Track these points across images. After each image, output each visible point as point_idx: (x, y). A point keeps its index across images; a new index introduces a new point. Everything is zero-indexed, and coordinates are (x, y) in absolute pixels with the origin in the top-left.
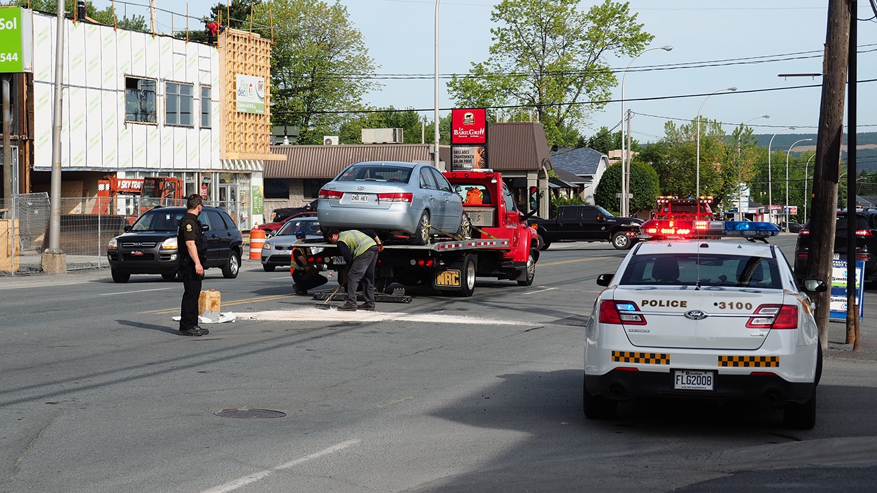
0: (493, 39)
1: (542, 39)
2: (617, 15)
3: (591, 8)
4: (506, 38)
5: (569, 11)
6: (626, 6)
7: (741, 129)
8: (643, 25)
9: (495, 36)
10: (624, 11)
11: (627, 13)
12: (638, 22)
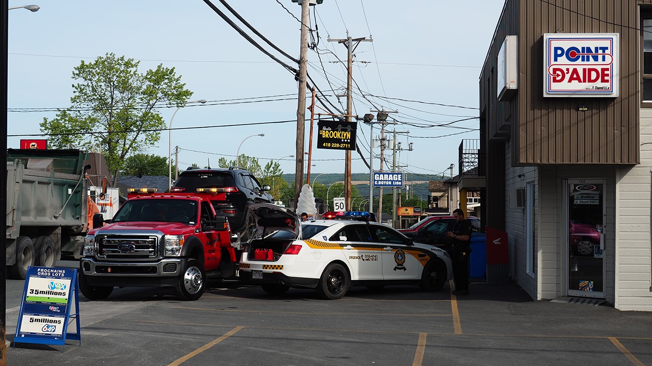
0: (74, 92)
1: (111, 92)
2: (166, 77)
3: (148, 71)
4: (84, 91)
5: (132, 73)
6: (172, 70)
7: (272, 164)
8: (185, 84)
9: (76, 90)
10: (171, 74)
11: (174, 75)
12: (181, 82)
